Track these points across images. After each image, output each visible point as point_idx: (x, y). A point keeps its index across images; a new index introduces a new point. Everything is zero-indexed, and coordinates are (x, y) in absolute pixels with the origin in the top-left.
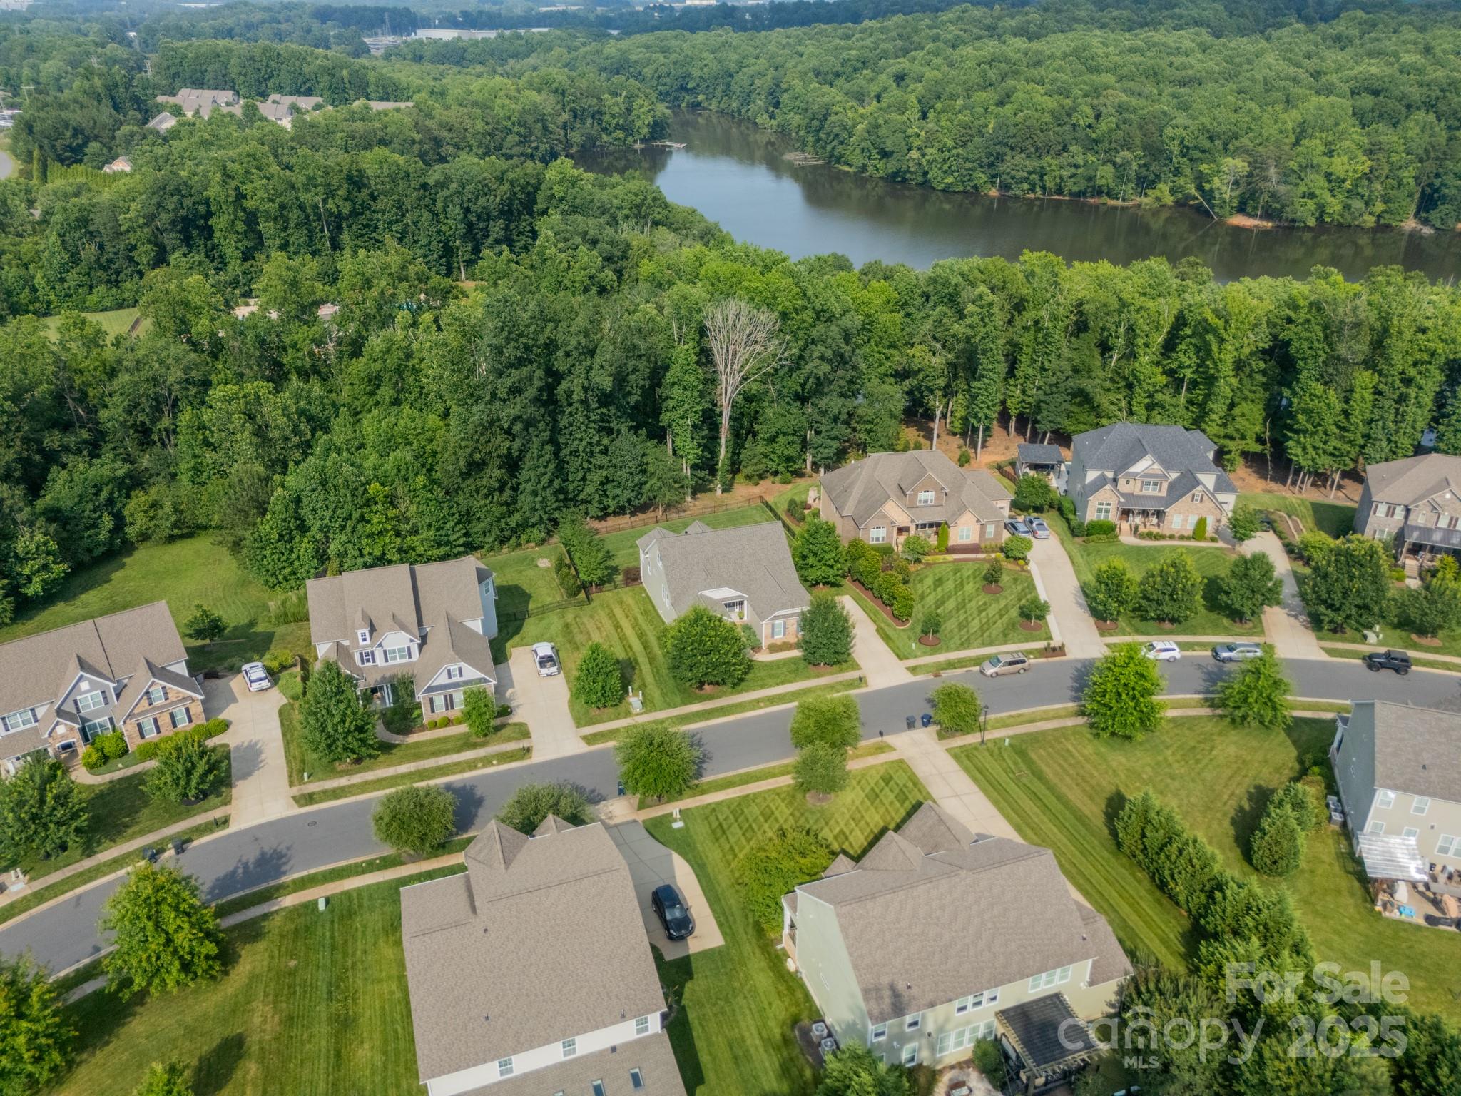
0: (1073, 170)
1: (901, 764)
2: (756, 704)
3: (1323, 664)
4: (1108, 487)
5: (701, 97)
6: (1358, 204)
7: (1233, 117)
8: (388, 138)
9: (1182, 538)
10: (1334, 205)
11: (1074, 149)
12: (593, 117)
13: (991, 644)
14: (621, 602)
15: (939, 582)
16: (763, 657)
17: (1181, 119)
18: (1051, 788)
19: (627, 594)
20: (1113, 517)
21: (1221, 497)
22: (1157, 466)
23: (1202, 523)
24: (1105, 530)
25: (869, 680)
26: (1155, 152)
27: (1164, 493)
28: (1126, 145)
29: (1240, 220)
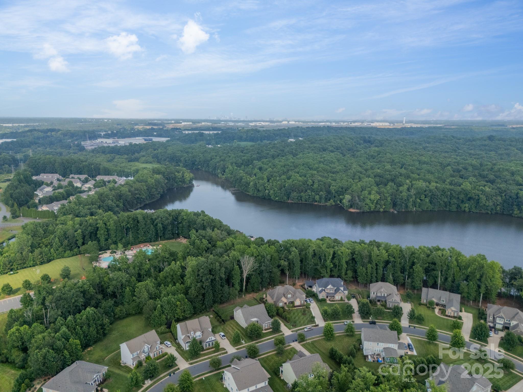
0: (309, 196)
1: (293, 348)
2: (265, 340)
3: (362, 324)
4: (323, 291)
5: (199, 167)
6: (378, 206)
7: (346, 183)
8: (122, 195)
9: (338, 301)
10: (373, 207)
11: (308, 191)
12: (172, 179)
13: (305, 325)
14: (231, 323)
15: (294, 314)
16: (264, 332)
17: (333, 183)
18: (319, 349)
19: (232, 321)
20: (325, 297)
21: (345, 292)
22: (332, 287)
23: (342, 298)
24: (324, 300)
25: (285, 334)
26: (329, 192)
27: (334, 292)
28: (321, 191)
29: (352, 210)
